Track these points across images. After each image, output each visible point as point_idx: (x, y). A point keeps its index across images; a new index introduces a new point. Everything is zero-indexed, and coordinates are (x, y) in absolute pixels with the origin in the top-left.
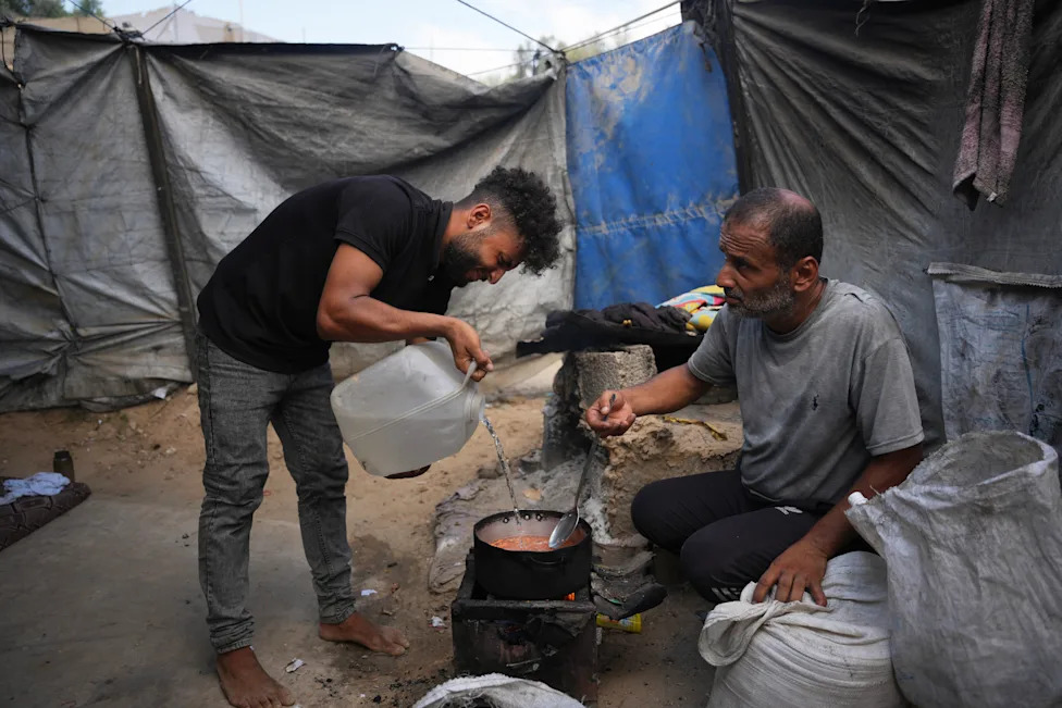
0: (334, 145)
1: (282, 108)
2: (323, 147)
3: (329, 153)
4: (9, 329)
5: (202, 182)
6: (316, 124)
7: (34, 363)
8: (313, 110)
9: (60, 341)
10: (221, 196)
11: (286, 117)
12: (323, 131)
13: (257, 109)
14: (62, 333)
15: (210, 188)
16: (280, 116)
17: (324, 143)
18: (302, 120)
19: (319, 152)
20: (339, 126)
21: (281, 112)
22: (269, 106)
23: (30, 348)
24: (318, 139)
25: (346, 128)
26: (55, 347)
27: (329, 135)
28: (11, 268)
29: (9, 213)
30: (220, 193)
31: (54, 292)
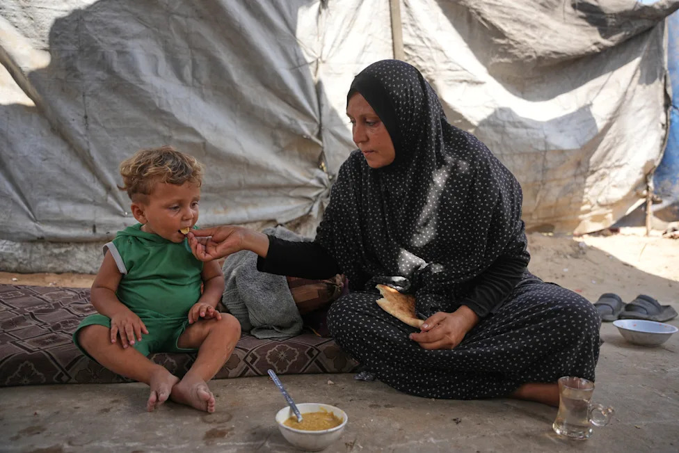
0: (541, 38)
1: (504, 7)
2: (534, 38)
3: (538, 43)
4: (284, 174)
5: (445, 59)
6: (529, 22)
7: (297, 208)
8: (525, 12)
9: (318, 188)
10: (461, 71)
11: (507, 14)
12: (533, 27)
13: (487, 6)
14: (321, 181)
15: (450, 64)
16: (504, 13)
17: (534, 36)
18: (520, 18)
19: (531, 42)
20: (543, 25)
21: (505, 10)
22: (495, 5)
23: (291, 194)
24: (529, 32)
25: (547, 27)
26: (316, 193)
27: (537, 30)
28: (291, 119)
29: (299, 68)
30: (459, 68)
31: (320, 142)
